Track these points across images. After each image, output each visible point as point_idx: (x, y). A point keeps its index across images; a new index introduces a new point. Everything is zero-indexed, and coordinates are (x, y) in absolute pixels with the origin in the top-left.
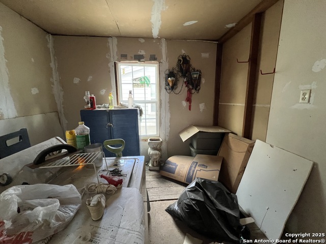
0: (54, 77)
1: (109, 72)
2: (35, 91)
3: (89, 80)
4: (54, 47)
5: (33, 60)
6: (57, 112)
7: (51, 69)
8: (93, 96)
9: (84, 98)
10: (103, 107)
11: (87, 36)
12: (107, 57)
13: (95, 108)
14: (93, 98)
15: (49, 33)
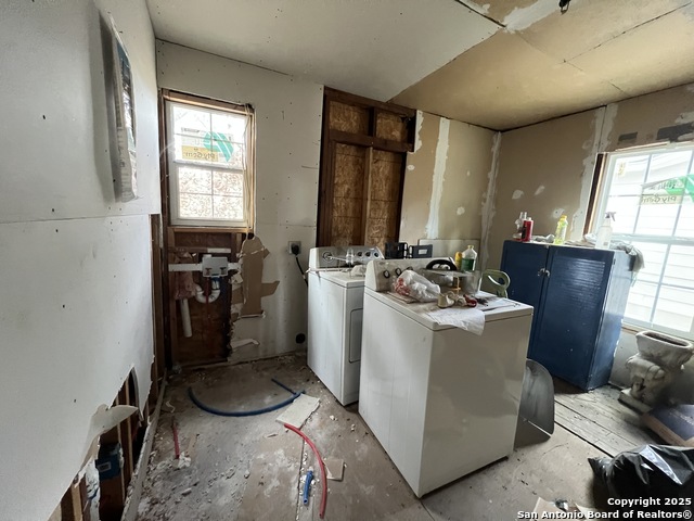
0: (489, 191)
1: (582, 175)
2: (460, 211)
3: (538, 192)
4: (500, 149)
5: (468, 173)
6: (479, 240)
7: (488, 180)
8: (530, 219)
9: (517, 222)
10: (546, 241)
11: (553, 118)
12: (584, 147)
13: (527, 240)
14: (529, 224)
15: (497, 131)
